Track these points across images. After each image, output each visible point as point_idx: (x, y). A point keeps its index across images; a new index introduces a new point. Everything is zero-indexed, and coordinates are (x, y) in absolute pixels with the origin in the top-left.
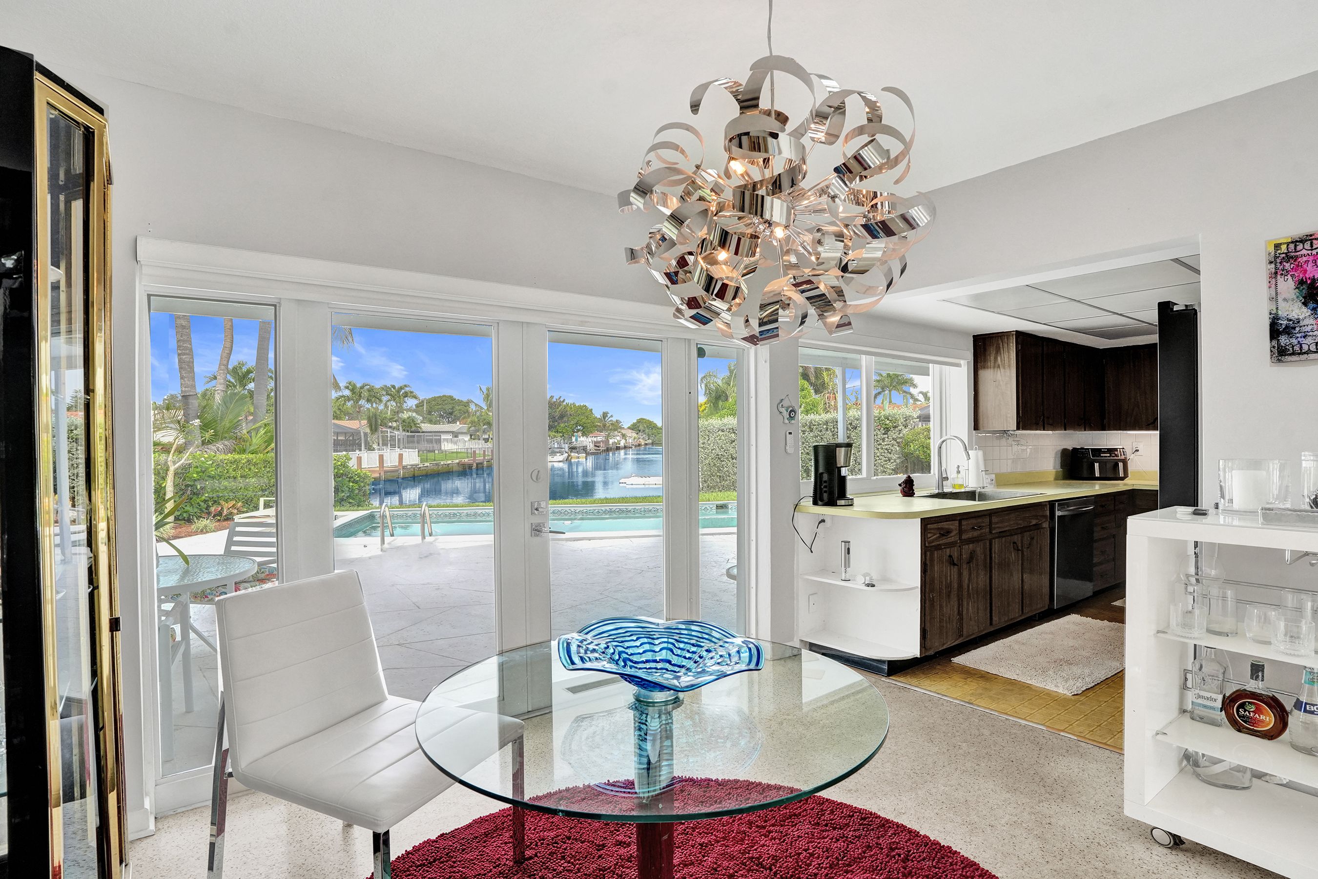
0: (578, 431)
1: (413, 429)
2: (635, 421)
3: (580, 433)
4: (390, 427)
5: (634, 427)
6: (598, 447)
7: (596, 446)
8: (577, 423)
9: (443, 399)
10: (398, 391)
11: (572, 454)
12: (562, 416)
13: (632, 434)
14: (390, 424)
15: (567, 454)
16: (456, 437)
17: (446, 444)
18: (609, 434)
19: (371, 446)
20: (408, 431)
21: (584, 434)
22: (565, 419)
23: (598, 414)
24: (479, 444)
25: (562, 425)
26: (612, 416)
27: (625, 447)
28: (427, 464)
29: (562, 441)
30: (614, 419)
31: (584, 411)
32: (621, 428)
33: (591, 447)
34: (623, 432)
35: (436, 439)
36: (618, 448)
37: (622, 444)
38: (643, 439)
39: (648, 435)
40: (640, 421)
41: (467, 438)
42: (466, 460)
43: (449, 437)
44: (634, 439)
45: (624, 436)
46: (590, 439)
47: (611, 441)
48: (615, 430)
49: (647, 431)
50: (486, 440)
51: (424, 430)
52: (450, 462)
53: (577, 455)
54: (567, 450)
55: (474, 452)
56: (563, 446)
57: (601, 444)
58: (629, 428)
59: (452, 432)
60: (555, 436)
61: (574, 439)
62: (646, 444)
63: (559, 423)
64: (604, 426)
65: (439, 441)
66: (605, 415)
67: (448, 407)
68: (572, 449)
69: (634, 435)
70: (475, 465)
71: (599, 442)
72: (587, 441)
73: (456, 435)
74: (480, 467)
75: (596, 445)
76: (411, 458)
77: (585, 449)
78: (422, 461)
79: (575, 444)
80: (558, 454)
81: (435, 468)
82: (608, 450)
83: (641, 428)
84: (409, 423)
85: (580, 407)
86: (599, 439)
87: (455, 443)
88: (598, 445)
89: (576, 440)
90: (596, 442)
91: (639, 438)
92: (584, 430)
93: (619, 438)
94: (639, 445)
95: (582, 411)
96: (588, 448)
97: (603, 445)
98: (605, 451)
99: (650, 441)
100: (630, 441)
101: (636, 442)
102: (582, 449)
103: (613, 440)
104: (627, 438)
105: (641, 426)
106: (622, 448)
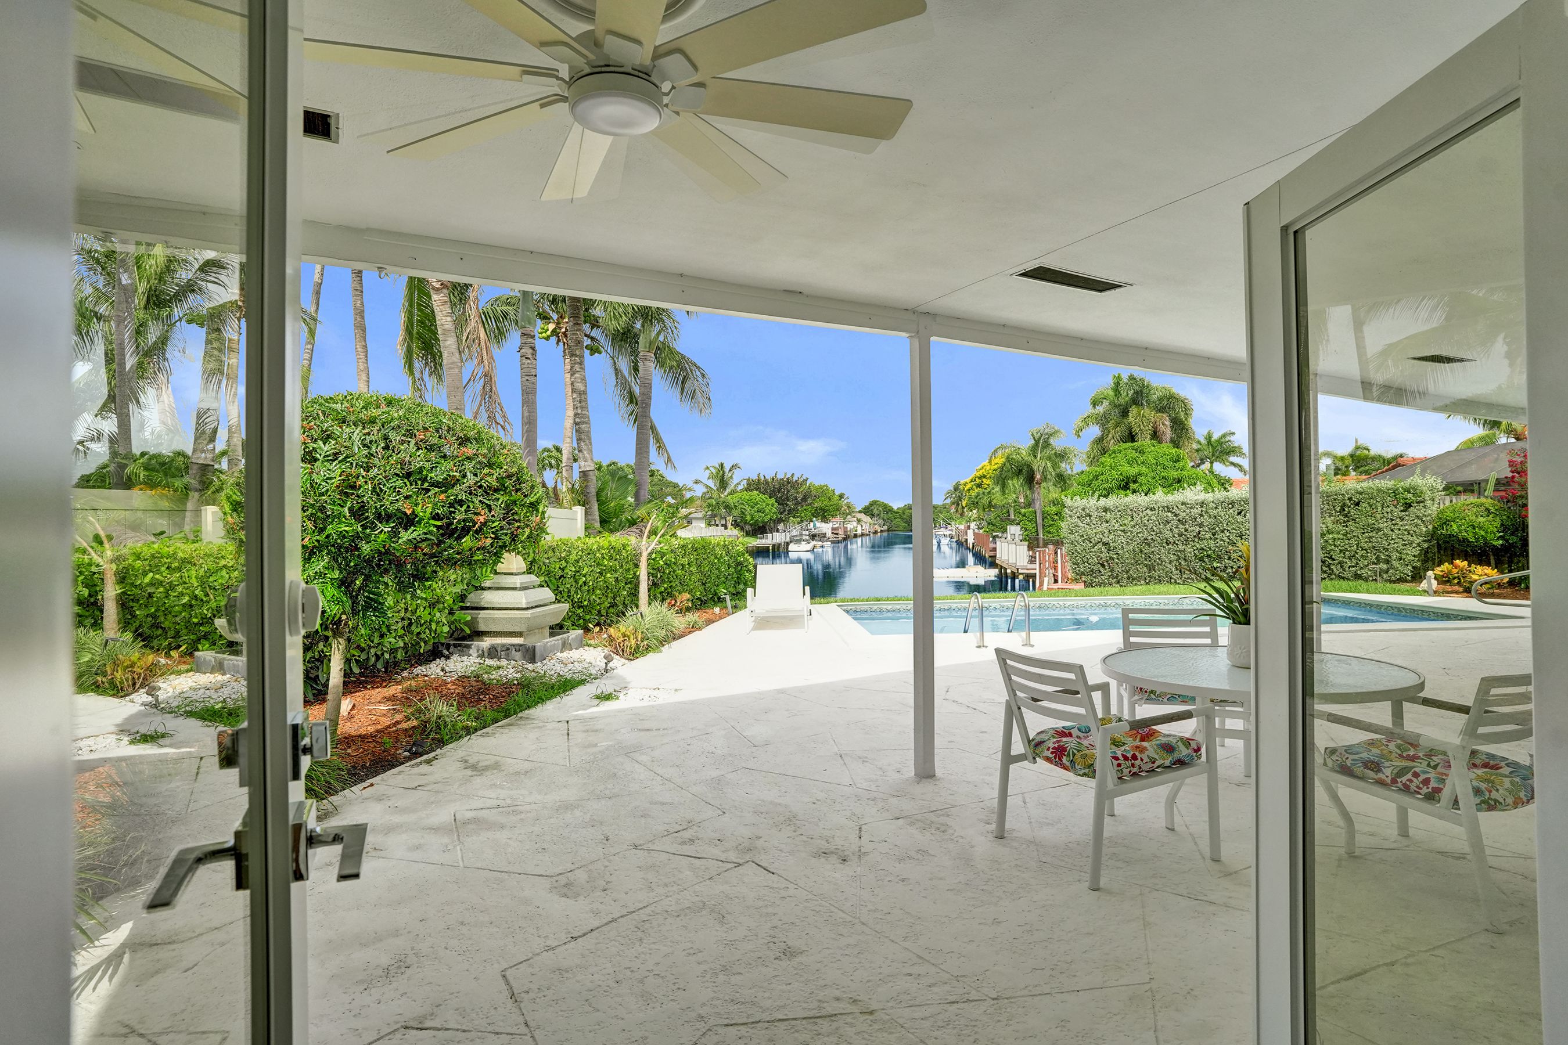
0: (817, 515)
2: (867, 504)
3: (819, 519)
5: (867, 511)
6: (837, 534)
8: (818, 507)
11: (814, 542)
12: (804, 499)
15: (811, 543)
18: (846, 520)
21: (825, 519)
22: (807, 501)
23: (836, 494)
25: (803, 509)
26: (846, 498)
27: (862, 535)
29: (801, 527)
30: (849, 501)
32: (855, 512)
33: (829, 534)
34: (858, 516)
36: (856, 536)
37: (859, 532)
38: (878, 524)
39: (885, 520)
40: (873, 503)
41: (703, 525)
44: (870, 524)
45: (859, 521)
46: (828, 526)
48: (851, 514)
49: (882, 515)
50: (725, 526)
53: (820, 543)
54: (809, 537)
56: (804, 533)
58: (862, 512)
60: (796, 522)
61: (812, 525)
62: (881, 531)
63: (800, 507)
64: (842, 509)
66: (841, 496)
68: (813, 536)
69: (869, 520)
71: (837, 529)
72: (826, 528)
75: (834, 532)
79: (814, 532)
80: (800, 543)
82: (847, 537)
83: (875, 511)
85: (821, 487)
86: (838, 526)
88: (836, 532)
89: (814, 526)
91: (875, 524)
92: (824, 515)
93: (855, 524)
94: (876, 532)
95: (824, 492)
96: (827, 536)
97: (841, 532)
98: (845, 539)
99: (885, 528)
100: (867, 528)
101: (872, 530)
102: (822, 537)
103: (849, 526)
104: (863, 524)
105: (873, 509)
106: (860, 536)
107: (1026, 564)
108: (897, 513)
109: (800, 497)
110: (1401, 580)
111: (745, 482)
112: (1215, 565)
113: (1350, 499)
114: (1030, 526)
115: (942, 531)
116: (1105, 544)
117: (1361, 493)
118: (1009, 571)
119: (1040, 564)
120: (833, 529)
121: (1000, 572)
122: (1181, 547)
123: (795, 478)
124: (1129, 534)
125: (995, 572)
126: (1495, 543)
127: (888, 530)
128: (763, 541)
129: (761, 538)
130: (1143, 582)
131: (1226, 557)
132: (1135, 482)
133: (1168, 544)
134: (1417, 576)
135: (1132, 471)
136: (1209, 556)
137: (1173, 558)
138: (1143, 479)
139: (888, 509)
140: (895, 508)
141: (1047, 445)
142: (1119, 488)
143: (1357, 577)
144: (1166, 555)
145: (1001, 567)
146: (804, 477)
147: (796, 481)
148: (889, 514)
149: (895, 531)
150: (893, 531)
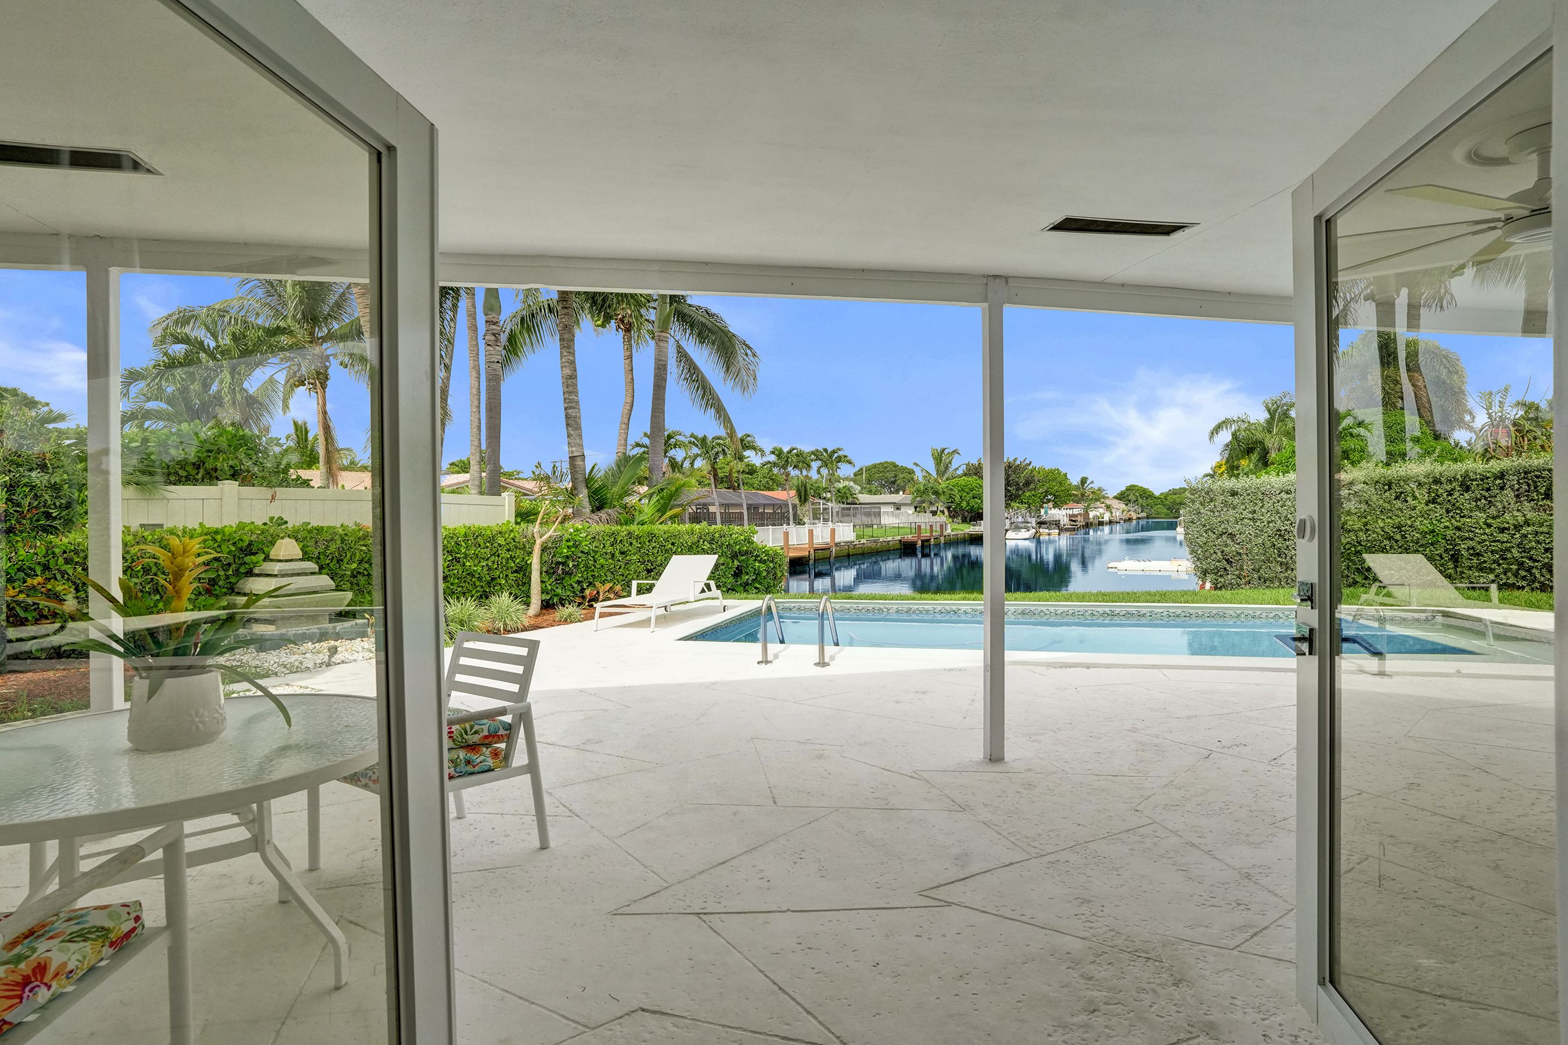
0: (1049, 501)
1: (850, 500)
2: (1124, 489)
3: (1051, 505)
4: (825, 498)
5: (1122, 497)
6: (1075, 521)
7: (1072, 520)
8: (1046, 492)
9: (885, 465)
10: (831, 456)
11: (1041, 530)
12: (1027, 483)
13: (1119, 507)
14: (824, 495)
15: (1034, 531)
16: (898, 509)
17: (886, 517)
18: (1089, 505)
19: (801, 520)
20: (843, 503)
21: (1056, 505)
22: (1032, 486)
23: (1074, 480)
24: (925, 518)
25: (1028, 494)
26: (1092, 482)
27: (1111, 522)
28: (863, 541)
29: (1028, 514)
30: (1095, 486)
31: (1056, 477)
32: (1104, 497)
33: (1065, 521)
34: (1108, 502)
35: (874, 511)
36: (1101, 523)
37: (1106, 518)
38: (1135, 511)
39: (1142, 506)
40: (1131, 488)
41: (911, 510)
42: (910, 536)
43: (890, 509)
44: (1123, 511)
45: (1108, 507)
46: (1063, 512)
47: (1092, 514)
48: (1097, 500)
49: (1140, 501)
50: (934, 513)
51: (862, 501)
52: (890, 539)
53: (1047, 531)
54: (1034, 524)
55: (919, 527)
56: (1029, 520)
57: (1079, 518)
58: (1115, 497)
59: (894, 504)
60: (1018, 508)
61: (1042, 511)
62: (1139, 518)
63: (1024, 492)
64: (1083, 495)
65: (878, 514)
66: (1084, 481)
67: (890, 475)
68: (1041, 524)
69: (1123, 506)
70: (920, 542)
71: (1076, 516)
72: (1060, 514)
73: (898, 507)
74: (925, 543)
75: (1072, 518)
76: (846, 533)
77: (1057, 524)
78: (858, 537)
79: (1044, 518)
80: (1023, 530)
81: (873, 545)
82: (1088, 525)
83: (1132, 497)
84: (845, 493)
85: (1052, 472)
86: (1076, 512)
87: (897, 516)
88: (1074, 519)
89: (1046, 513)
90: (1070, 516)
91: (1129, 511)
92: (1057, 501)
93: (1101, 510)
94: (1130, 520)
95: (1053, 475)
96: (1062, 523)
97: (1081, 519)
98: (1085, 527)
99: (1144, 514)
100: (1117, 514)
101: (1126, 516)
102: (1054, 524)
103: (1094, 513)
104: (1113, 510)
105: (1131, 495)
106: (1106, 524)
108: (1156, 498)
109: (1021, 482)
111: (964, 467)
123: (1018, 462)
127: (1147, 518)
128: (977, 528)
129: (974, 525)
139: (1147, 495)
140: (1156, 494)
146: (1027, 462)
147: (1018, 466)
148: (1149, 500)
149: (1155, 518)
150: (1153, 518)
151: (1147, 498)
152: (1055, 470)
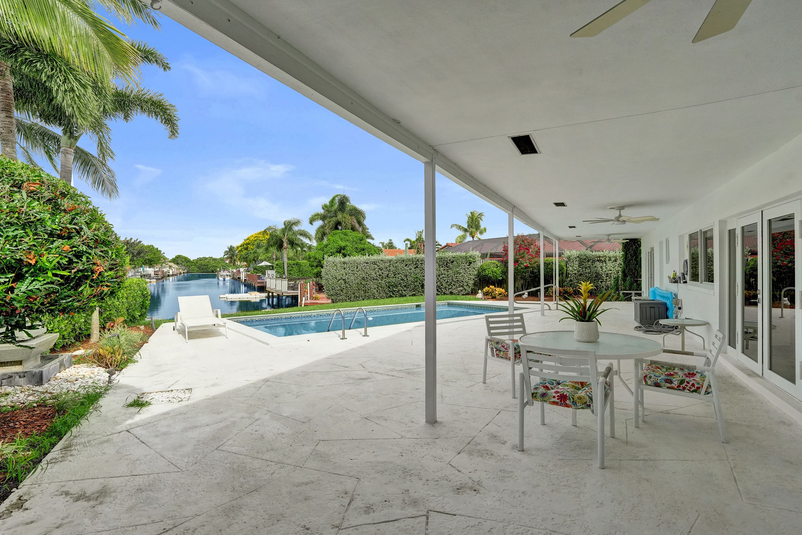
0: (146, 263)
2: (174, 257)
3: (146, 265)
5: (175, 261)
6: (158, 274)
8: (146, 258)
12: (139, 253)
21: (150, 266)
25: (139, 259)
26: (163, 253)
27: (173, 275)
33: (153, 274)
34: (170, 264)
36: (169, 276)
37: (171, 273)
40: (178, 257)
45: (170, 267)
46: (152, 270)
48: (166, 263)
49: (184, 264)
61: (141, 269)
62: (184, 273)
69: (176, 266)
71: (157, 271)
72: (150, 271)
75: (156, 273)
79: (143, 273)
83: (180, 261)
85: (149, 247)
89: (143, 270)
91: (180, 269)
92: (150, 263)
93: (168, 269)
94: (180, 273)
95: (151, 249)
96: (152, 276)
97: (160, 273)
98: (162, 278)
99: (185, 271)
100: (175, 271)
101: (178, 272)
102: (149, 276)
103: (165, 270)
104: (172, 268)
105: (178, 260)
106: (171, 276)
107: (287, 290)
108: (193, 262)
109: (135, 252)
110: (467, 294)
112: (394, 289)
113: (450, 260)
114: (281, 270)
115: (222, 273)
116: (343, 280)
117: (454, 258)
118: (274, 294)
119: (301, 290)
120: (155, 272)
121: (269, 295)
122: (380, 281)
123: (133, 241)
124: (356, 275)
125: (264, 295)
126: (499, 278)
127: (187, 272)
130: (361, 298)
131: (399, 286)
132: (344, 249)
133: (374, 280)
134: (474, 292)
135: (343, 244)
136: (392, 285)
137: (376, 286)
138: (348, 248)
139: (187, 260)
140: (192, 260)
141: (290, 229)
142: (337, 252)
143: (451, 293)
144: (372, 285)
145: (269, 292)
146: (139, 240)
147: (133, 243)
148: (188, 263)
149: (191, 273)
150: (190, 273)
151: (187, 262)
152: (151, 246)
